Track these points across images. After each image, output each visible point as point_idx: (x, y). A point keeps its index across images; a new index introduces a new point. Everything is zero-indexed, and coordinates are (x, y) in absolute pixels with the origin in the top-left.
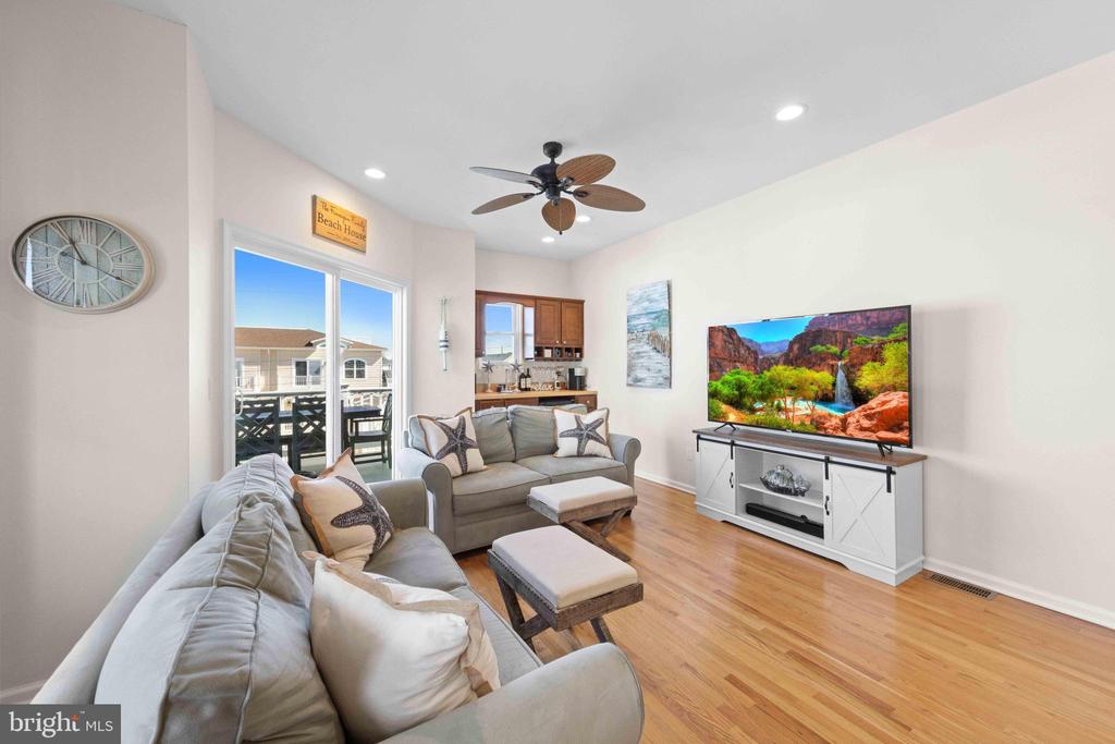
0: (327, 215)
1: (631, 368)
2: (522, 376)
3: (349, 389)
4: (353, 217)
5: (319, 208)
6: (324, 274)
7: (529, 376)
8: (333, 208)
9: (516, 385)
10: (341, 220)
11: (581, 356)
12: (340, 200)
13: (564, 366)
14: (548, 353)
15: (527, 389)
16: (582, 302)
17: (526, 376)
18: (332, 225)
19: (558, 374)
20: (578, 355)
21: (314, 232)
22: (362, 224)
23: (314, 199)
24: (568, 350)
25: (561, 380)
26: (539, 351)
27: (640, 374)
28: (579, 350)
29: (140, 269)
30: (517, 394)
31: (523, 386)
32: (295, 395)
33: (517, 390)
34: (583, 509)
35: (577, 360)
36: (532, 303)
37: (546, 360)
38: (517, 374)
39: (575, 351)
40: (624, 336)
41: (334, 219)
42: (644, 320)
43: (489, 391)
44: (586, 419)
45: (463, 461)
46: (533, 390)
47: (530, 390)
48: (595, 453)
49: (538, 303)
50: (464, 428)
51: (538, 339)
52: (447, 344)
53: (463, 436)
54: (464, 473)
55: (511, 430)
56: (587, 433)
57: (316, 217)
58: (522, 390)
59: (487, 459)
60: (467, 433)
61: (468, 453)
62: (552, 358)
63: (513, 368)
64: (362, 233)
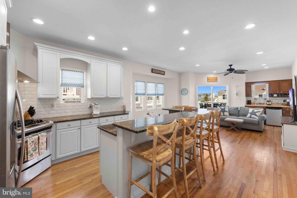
2: (268, 101)
4: (214, 77)
7: (270, 101)
12: (211, 76)
14: (275, 95)
15: (269, 105)
16: (291, 80)
21: (208, 82)
23: (207, 77)
24: (285, 94)
26: (271, 95)
36: (268, 83)
37: (275, 97)
39: (288, 94)
41: (211, 79)
43: (255, 104)
44: (256, 111)
45: (224, 114)
46: (272, 105)
47: (271, 105)
48: (254, 117)
49: (270, 82)
50: (225, 109)
51: (270, 92)
52: (237, 94)
53: (224, 110)
54: (224, 115)
55: (239, 111)
56: (253, 113)
57: (208, 80)
58: (267, 105)
59: (230, 115)
60: (225, 110)
61: (225, 113)
62: (278, 96)
63: (264, 99)
64: (217, 80)
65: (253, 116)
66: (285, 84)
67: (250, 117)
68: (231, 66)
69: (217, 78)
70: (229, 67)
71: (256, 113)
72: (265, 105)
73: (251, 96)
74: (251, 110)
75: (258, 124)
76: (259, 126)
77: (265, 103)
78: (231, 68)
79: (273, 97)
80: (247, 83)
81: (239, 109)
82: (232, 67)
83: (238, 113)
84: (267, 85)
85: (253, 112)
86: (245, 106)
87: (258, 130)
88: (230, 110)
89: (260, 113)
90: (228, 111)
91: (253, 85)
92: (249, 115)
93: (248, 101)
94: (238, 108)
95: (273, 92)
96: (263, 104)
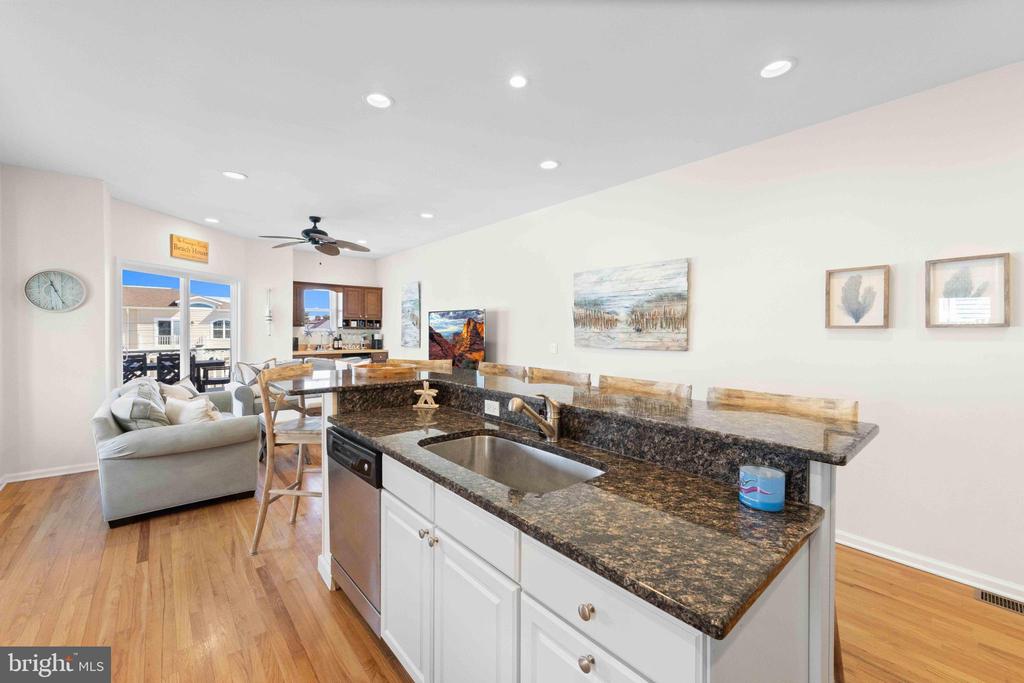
0: (179, 245)
1: (403, 335)
2: (336, 339)
3: (204, 347)
4: (199, 243)
5: (175, 241)
6: (178, 279)
7: (341, 339)
8: (184, 240)
9: (331, 345)
10: (190, 247)
11: (380, 326)
12: (190, 234)
13: (368, 332)
14: (354, 324)
15: (339, 348)
16: (381, 289)
17: (339, 339)
18: (184, 250)
19: (365, 338)
20: (378, 325)
21: (171, 255)
22: (206, 246)
23: (172, 236)
24: (370, 322)
25: (368, 342)
26: (347, 323)
27: (408, 339)
28: (379, 322)
29: (82, 293)
30: (331, 351)
31: (336, 346)
32: (160, 352)
33: (331, 349)
35: (377, 328)
36: (341, 289)
37: (353, 328)
38: (331, 338)
39: (375, 322)
40: (400, 315)
41: (186, 246)
42: (408, 305)
43: (309, 349)
46: (344, 349)
47: (341, 349)
49: (345, 289)
51: (346, 314)
52: (271, 318)
57: (173, 246)
58: (335, 349)
62: (358, 327)
63: (328, 334)
64: (205, 252)
66: (371, 298)
68: (316, 220)
70: (310, 225)
73: (302, 325)
78: (315, 227)
79: (349, 328)
80: (296, 283)
82: (320, 226)
84: (340, 296)
86: (294, 357)
93: (295, 339)
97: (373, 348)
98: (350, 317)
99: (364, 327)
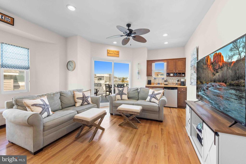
2: (165, 81)
4: (116, 51)
6: (111, 62)
7: (167, 81)
8: (111, 51)
10: (113, 53)
12: (112, 49)
13: (178, 78)
14: (172, 75)
16: (185, 59)
18: (111, 54)
19: (177, 81)
20: (183, 75)
21: (107, 56)
23: (107, 50)
24: (180, 74)
25: (179, 82)
26: (168, 75)
28: (184, 74)
31: (165, 84)
34: (123, 111)
35: (183, 77)
36: (166, 61)
41: (111, 53)
43: (155, 84)
44: (156, 92)
45: (121, 97)
46: (169, 85)
47: (167, 85)
48: (154, 102)
49: (168, 61)
50: (123, 90)
51: (168, 71)
52: (139, 73)
53: (122, 92)
54: (122, 99)
55: (139, 93)
56: (154, 96)
57: (108, 53)
58: (165, 85)
59: (129, 98)
60: (124, 92)
61: (123, 96)
62: (174, 76)
63: (162, 79)
64: (118, 54)
65: (153, 100)
66: (180, 63)
67: (150, 101)
69: (118, 52)
71: (157, 96)
72: (163, 85)
73: (151, 76)
74: (151, 91)
75: (159, 111)
76: (159, 114)
77: (163, 83)
79: (170, 77)
80: (148, 61)
81: (139, 91)
83: (137, 96)
84: (165, 64)
85: (153, 93)
86: (146, 87)
87: (158, 119)
88: (129, 92)
89: (160, 95)
90: (126, 93)
91: (154, 63)
92: (149, 98)
93: (148, 80)
94: (138, 89)
95: (169, 71)
96: (161, 84)
97: (181, 85)
98: (169, 72)
99: (177, 76)
